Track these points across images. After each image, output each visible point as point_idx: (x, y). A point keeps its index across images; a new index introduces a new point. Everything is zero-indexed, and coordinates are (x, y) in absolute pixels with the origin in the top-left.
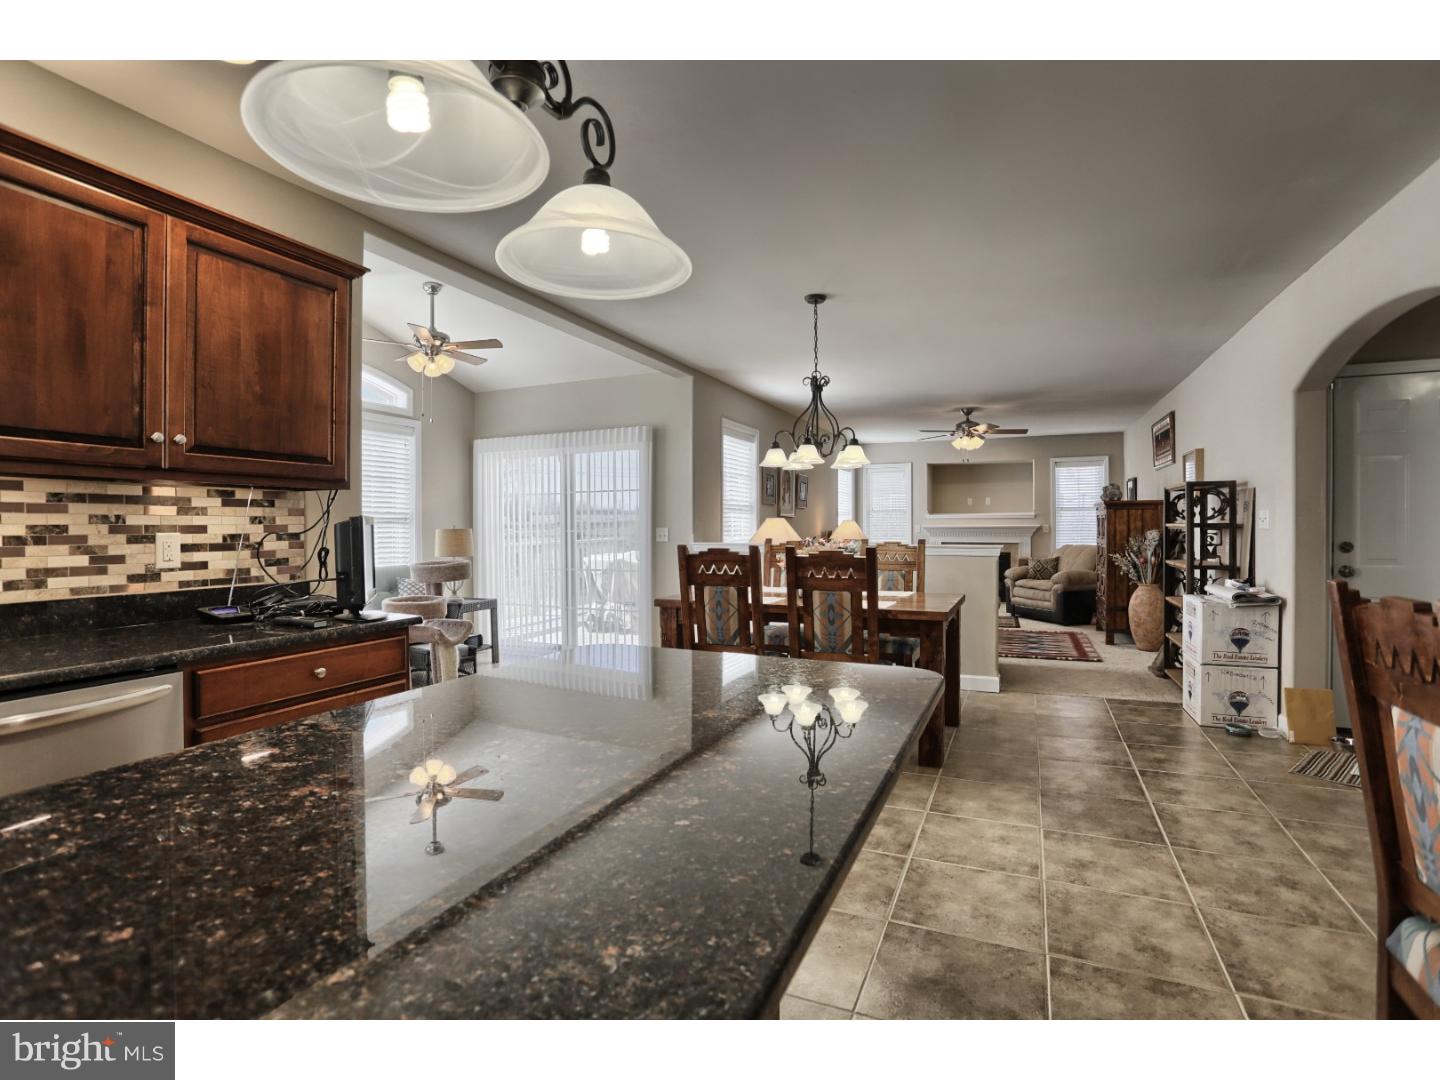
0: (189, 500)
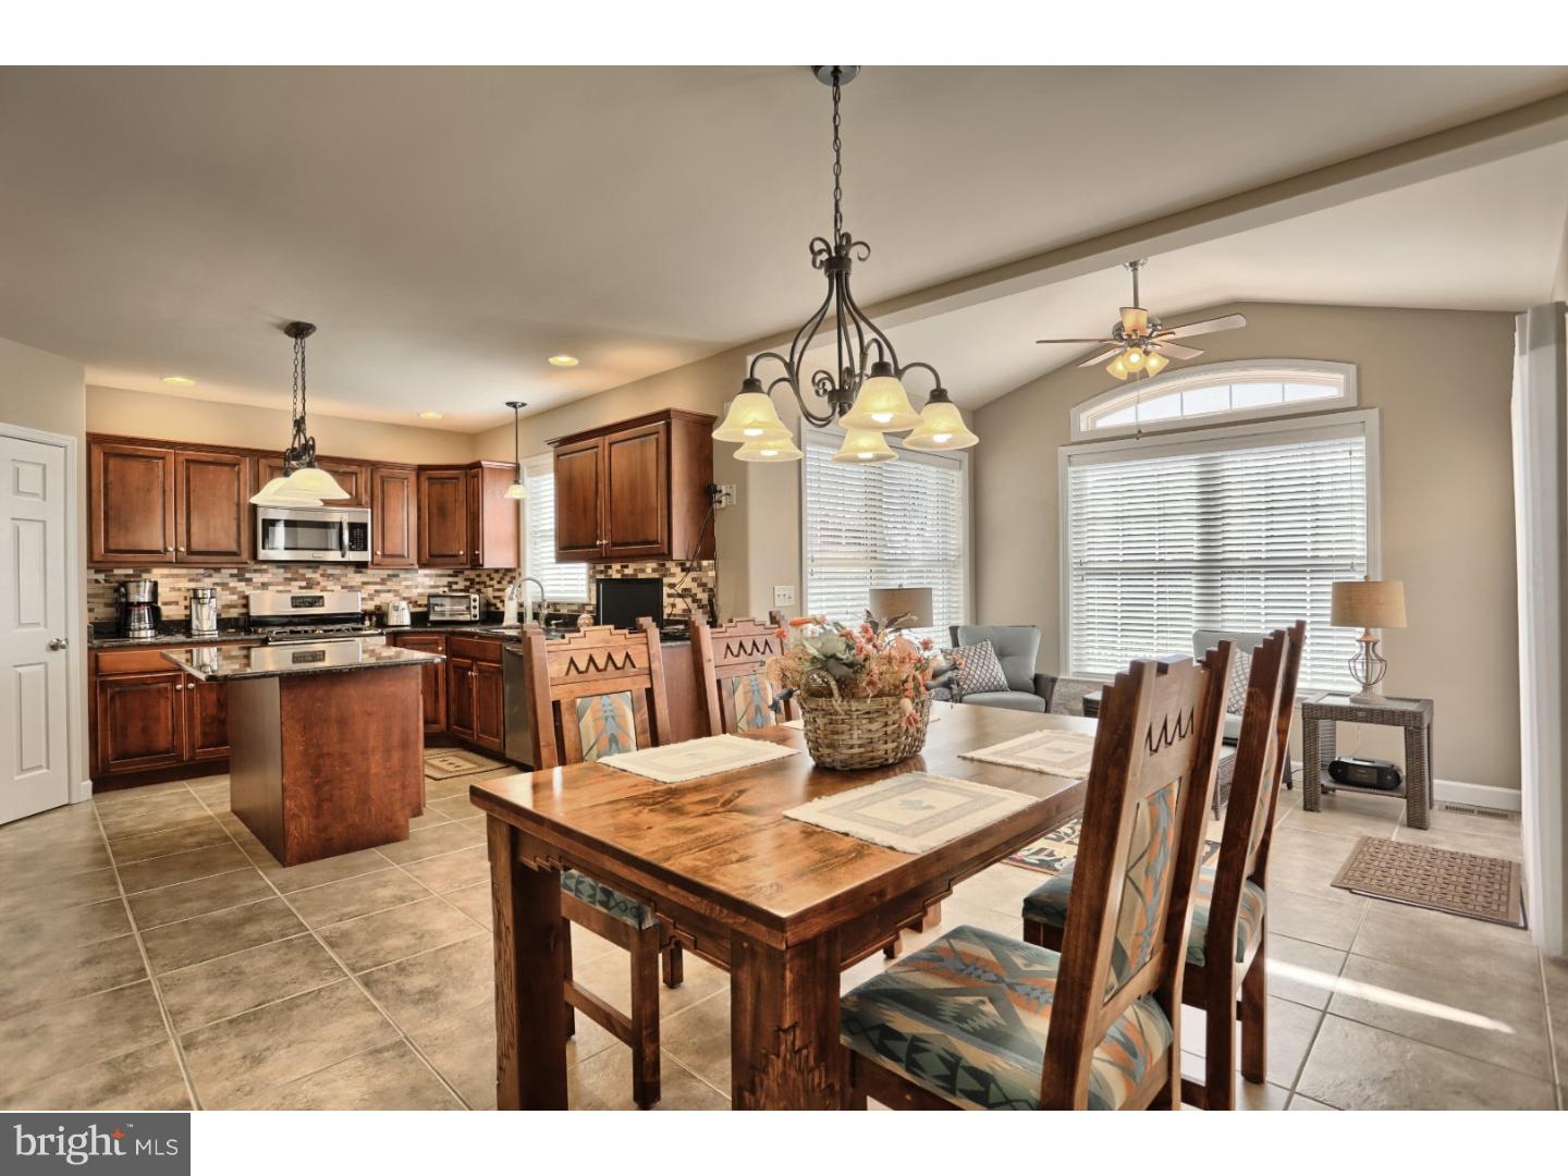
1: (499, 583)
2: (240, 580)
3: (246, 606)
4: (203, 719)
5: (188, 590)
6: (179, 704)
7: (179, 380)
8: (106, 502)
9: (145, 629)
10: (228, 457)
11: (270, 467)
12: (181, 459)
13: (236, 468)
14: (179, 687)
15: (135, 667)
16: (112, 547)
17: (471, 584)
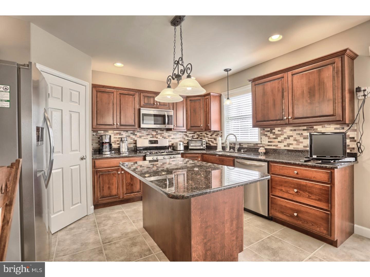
0: (317, 129)
1: (211, 136)
2: (133, 135)
3: (136, 143)
4: (126, 184)
5: (119, 138)
6: (119, 179)
7: (119, 65)
8: (97, 108)
9: (108, 151)
10: (132, 93)
11: (144, 96)
12: (118, 93)
13: (134, 96)
14: (119, 173)
15: (106, 165)
16: (99, 123)
17: (199, 136)
